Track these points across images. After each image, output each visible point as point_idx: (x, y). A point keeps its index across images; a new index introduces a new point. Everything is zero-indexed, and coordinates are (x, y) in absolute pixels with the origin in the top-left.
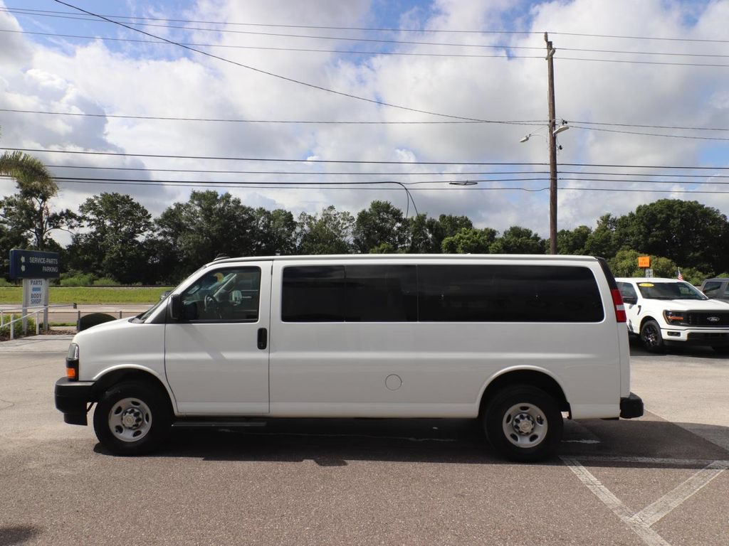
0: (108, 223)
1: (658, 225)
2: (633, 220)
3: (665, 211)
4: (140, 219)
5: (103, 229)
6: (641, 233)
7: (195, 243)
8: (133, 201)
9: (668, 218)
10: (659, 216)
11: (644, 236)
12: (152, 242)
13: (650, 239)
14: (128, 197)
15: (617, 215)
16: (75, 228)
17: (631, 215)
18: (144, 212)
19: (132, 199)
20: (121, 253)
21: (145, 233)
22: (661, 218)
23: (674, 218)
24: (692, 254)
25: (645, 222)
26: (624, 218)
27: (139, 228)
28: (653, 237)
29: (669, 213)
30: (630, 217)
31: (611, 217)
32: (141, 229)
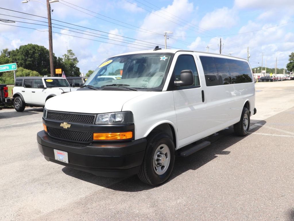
1: (29, 56)
2: (18, 52)
3: (32, 49)
6: (23, 59)
9: (34, 53)
10: (30, 51)
11: (24, 61)
13: (27, 62)
15: (10, 50)
17: (17, 50)
22: (31, 52)
23: (36, 53)
24: (44, 70)
25: (24, 54)
26: (13, 51)
28: (28, 61)
29: (34, 50)
30: (17, 51)
31: (8, 51)
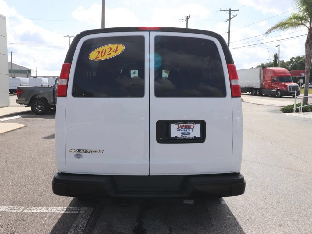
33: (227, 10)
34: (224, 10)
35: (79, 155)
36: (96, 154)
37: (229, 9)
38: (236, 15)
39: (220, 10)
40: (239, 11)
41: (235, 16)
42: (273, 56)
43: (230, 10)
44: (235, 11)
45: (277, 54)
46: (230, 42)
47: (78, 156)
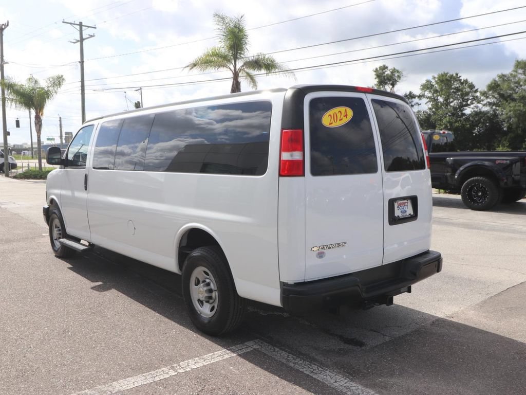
0: (441, 99)
4: (467, 94)
5: (437, 106)
7: (515, 111)
8: (461, 78)
12: (478, 114)
14: (457, 74)
16: (415, 106)
18: (472, 86)
19: (460, 77)
20: (448, 125)
21: (472, 106)
27: (467, 102)
32: (469, 102)
33: (75, 23)
34: (71, 24)
35: (323, 253)
36: (340, 248)
37: (78, 23)
38: (93, 35)
39: (63, 22)
40: (95, 28)
41: (91, 36)
42: (134, 105)
43: (81, 25)
44: (89, 27)
45: (139, 102)
46: (85, 79)
47: (321, 255)
